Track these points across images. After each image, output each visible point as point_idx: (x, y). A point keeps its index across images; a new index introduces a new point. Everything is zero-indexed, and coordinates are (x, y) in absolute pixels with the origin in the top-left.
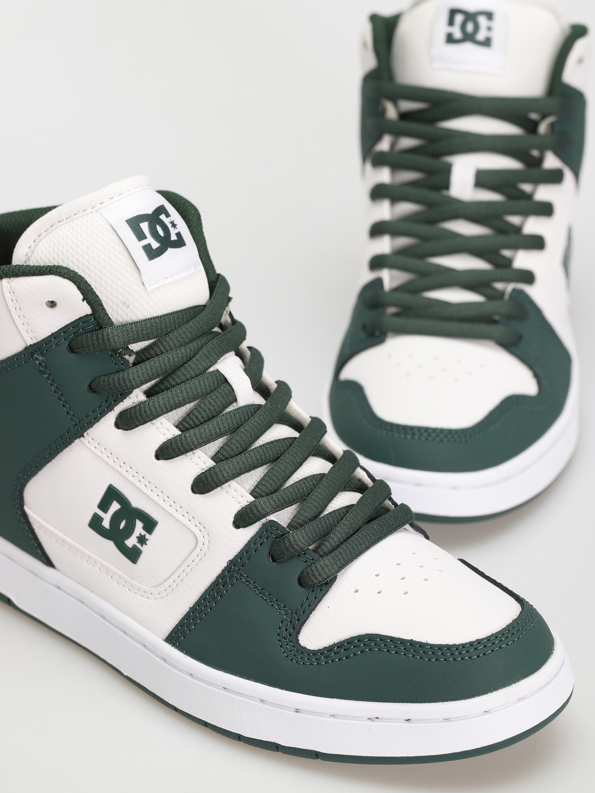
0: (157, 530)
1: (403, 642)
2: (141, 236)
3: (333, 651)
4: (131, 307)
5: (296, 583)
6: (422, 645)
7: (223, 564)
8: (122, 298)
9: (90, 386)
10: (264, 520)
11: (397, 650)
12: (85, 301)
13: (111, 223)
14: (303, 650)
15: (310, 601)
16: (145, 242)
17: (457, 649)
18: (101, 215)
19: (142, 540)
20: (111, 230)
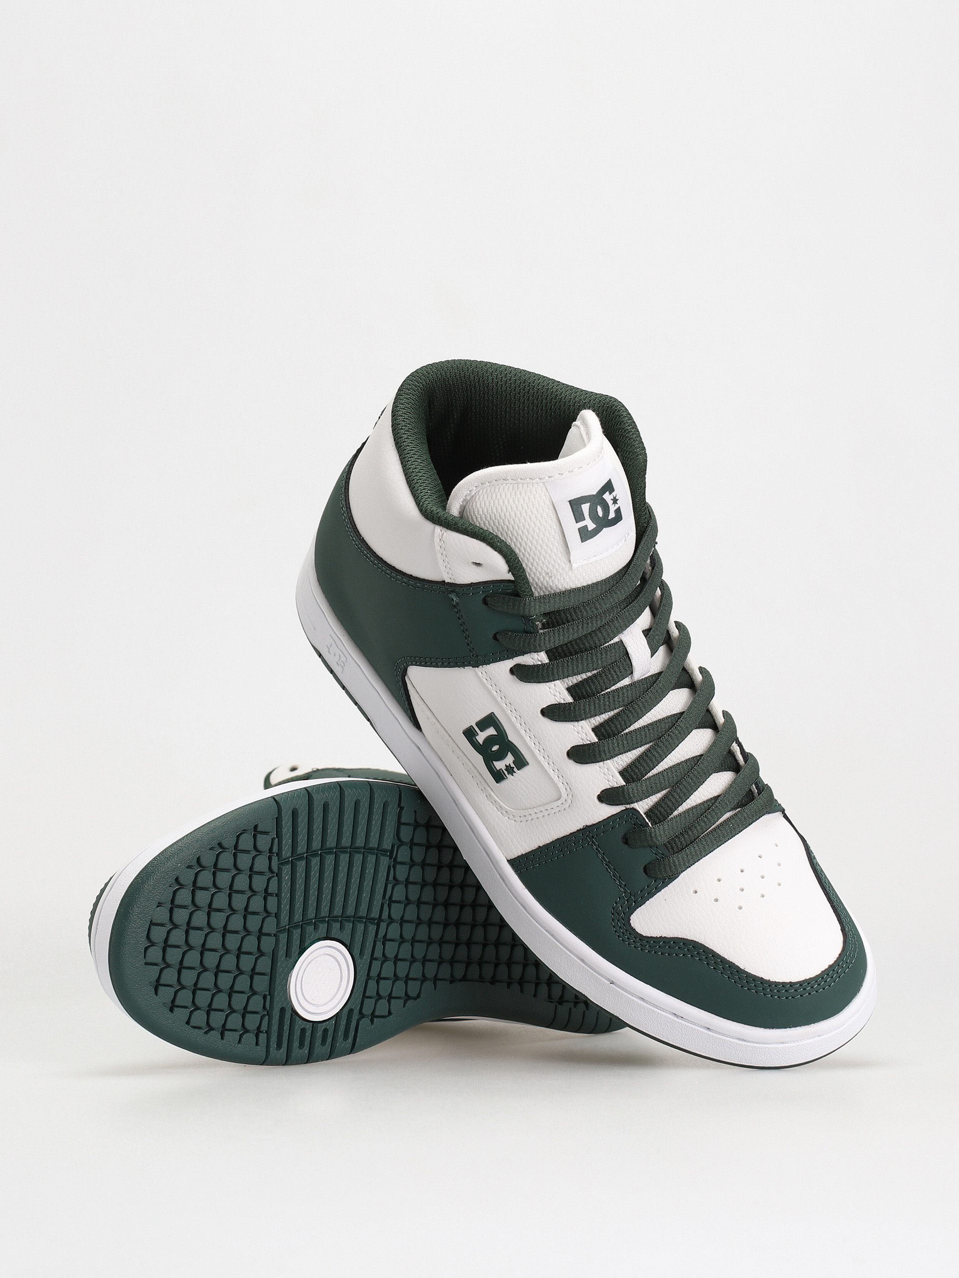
0: (525, 770)
1: (723, 961)
2: (579, 517)
3: (669, 945)
4: (553, 578)
5: (642, 871)
6: (739, 970)
7: (580, 826)
8: (546, 569)
9: (495, 635)
10: (628, 806)
11: (716, 967)
12: (510, 573)
13: (553, 501)
14: (631, 932)
15: (650, 890)
16: (581, 524)
17: (769, 986)
18: (547, 490)
19: (510, 770)
20: (551, 507)
